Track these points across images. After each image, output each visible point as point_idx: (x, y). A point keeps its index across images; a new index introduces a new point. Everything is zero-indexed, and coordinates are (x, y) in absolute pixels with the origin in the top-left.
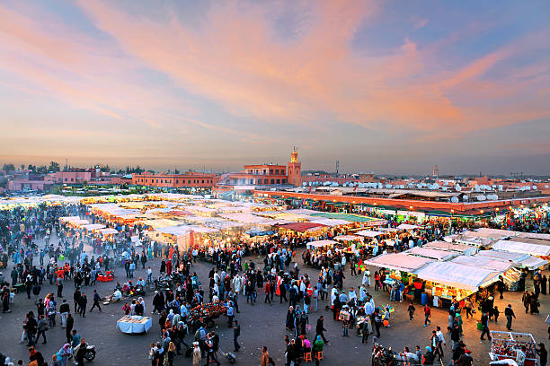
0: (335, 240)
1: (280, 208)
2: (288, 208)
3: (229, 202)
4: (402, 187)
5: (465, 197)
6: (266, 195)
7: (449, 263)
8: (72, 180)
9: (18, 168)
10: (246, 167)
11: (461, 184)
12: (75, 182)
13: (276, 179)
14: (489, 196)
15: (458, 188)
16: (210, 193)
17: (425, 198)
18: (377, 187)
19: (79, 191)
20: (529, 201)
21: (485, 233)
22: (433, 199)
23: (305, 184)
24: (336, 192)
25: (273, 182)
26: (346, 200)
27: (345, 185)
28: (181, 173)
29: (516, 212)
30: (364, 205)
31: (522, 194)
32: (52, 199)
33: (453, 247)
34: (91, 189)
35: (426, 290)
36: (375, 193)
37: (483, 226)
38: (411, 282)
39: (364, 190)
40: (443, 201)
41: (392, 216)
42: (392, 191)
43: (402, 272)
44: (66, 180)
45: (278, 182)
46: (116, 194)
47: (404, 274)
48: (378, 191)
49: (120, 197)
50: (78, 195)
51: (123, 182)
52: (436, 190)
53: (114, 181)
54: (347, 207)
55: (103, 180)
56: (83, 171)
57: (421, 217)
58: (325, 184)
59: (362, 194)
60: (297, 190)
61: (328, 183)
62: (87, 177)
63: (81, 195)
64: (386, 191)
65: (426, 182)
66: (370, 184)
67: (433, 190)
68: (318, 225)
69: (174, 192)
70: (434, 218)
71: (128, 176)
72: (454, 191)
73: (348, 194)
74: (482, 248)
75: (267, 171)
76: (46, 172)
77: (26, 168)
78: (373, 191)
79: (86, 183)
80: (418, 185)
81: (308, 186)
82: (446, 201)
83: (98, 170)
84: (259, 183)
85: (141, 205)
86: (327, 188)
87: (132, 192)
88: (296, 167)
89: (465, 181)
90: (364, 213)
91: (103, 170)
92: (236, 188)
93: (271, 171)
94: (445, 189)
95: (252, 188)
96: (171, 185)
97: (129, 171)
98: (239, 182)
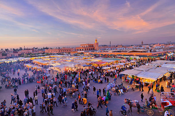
0: (111, 67)
1: (93, 57)
2: (95, 57)
3: (76, 57)
4: (131, 48)
5: (152, 51)
6: (88, 54)
7: (147, 72)
8: (27, 52)
9: (9, 50)
10: (81, 45)
11: (150, 47)
13: (91, 48)
14: (160, 50)
16: (70, 54)
17: (139, 52)
19: (29, 56)
20: (173, 51)
21: (159, 62)
22: (142, 52)
23: (100, 49)
24: (110, 52)
26: (113, 54)
28: (60, 48)
29: (169, 55)
30: (119, 55)
31: (171, 48)
32: (21, 59)
33: (148, 67)
34: (33, 55)
35: (140, 81)
37: (158, 60)
38: (135, 78)
39: (119, 50)
40: (145, 52)
41: (128, 58)
42: (128, 50)
43: (132, 76)
44: (25, 52)
46: (41, 56)
47: (133, 76)
48: (124, 50)
50: (29, 57)
51: (43, 52)
53: (40, 52)
54: (114, 56)
55: (36, 52)
56: (30, 49)
57: (138, 58)
58: (106, 49)
59: (119, 52)
60: (98, 51)
61: (108, 49)
62: (31, 51)
64: (126, 50)
65: (139, 46)
66: (121, 48)
67: (141, 49)
68: (105, 62)
69: (59, 54)
70: (142, 58)
71: (44, 50)
72: (148, 49)
73: (114, 52)
74: (158, 67)
75: (88, 46)
76: (18, 51)
77: (12, 50)
78: (122, 50)
79: (31, 53)
80: (136, 48)
82: (146, 52)
83: (34, 49)
84: (85, 50)
85: (49, 59)
87: (46, 55)
88: (97, 44)
89: (152, 45)
90: (119, 58)
91: (36, 49)
92: (78, 52)
93: (89, 46)
94: (146, 48)
95: (83, 52)
96: (58, 52)
97: (44, 49)
98: (79, 50)
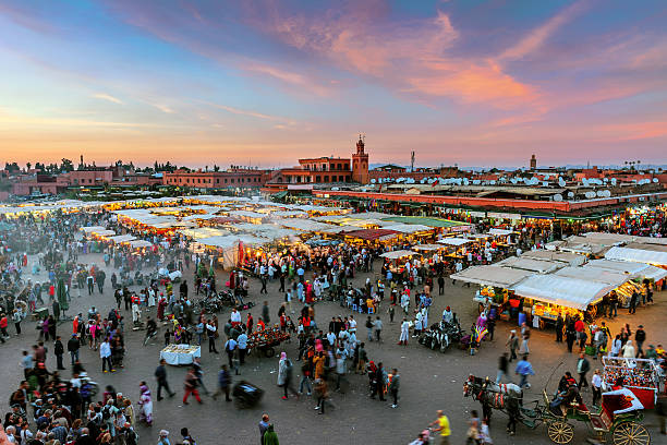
0: (414, 250)
1: (345, 211)
2: (354, 212)
3: (283, 206)
4: (493, 182)
5: (571, 194)
6: (327, 196)
7: (552, 276)
8: (90, 181)
9: (22, 167)
10: (301, 161)
11: (564, 178)
12: (93, 184)
13: (338, 175)
14: (600, 193)
15: (562, 183)
16: (258, 195)
17: (523, 197)
18: (462, 183)
19: (100, 194)
20: (648, 197)
21: (594, 239)
22: (531, 197)
23: (374, 181)
24: (412, 190)
25: (334, 179)
26: (424, 199)
27: (422, 182)
28: (221, 170)
29: (632, 212)
30: (447, 206)
31: (639, 189)
32: (70, 205)
33: (556, 256)
34: (113, 191)
35: (524, 309)
36: (460, 191)
37: (592, 230)
38: (506, 299)
39: (447, 187)
40: (544, 199)
41: (481, 218)
42: (481, 188)
43: (495, 289)
44: (83, 181)
45: (341, 178)
46: (145, 197)
47: (498, 290)
48: (463, 188)
49: (149, 202)
50: (99, 199)
51: (153, 182)
52: (534, 186)
53: (141, 181)
54: (426, 209)
55: (127, 180)
56: (103, 169)
57: (515, 218)
58: (398, 181)
59: (444, 192)
60: (364, 189)
61: (402, 179)
62: (108, 176)
63: (103, 199)
64: (474, 188)
65: (522, 176)
66: (453, 180)
67: (531, 186)
68: (394, 232)
69: (215, 194)
70: (532, 221)
71: (157, 175)
72: (557, 186)
73: (427, 192)
74: (592, 257)
75: (328, 167)
76: (58, 172)
77: (33, 167)
78: (457, 188)
79: (107, 184)
80: (512, 180)
81: (377, 183)
82: (548, 200)
83: (120, 169)
84: (318, 180)
85: (176, 211)
86: (402, 186)
87: (165, 195)
88: (362, 160)
89: (569, 174)
90: (446, 216)
91: (127, 167)
92: (290, 187)
93: (332, 166)
94: (546, 184)
95: (309, 187)
96: (211, 185)
97: (158, 169)
98: (294, 180)
